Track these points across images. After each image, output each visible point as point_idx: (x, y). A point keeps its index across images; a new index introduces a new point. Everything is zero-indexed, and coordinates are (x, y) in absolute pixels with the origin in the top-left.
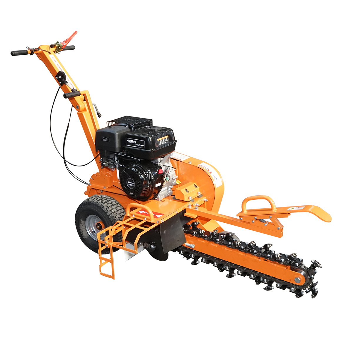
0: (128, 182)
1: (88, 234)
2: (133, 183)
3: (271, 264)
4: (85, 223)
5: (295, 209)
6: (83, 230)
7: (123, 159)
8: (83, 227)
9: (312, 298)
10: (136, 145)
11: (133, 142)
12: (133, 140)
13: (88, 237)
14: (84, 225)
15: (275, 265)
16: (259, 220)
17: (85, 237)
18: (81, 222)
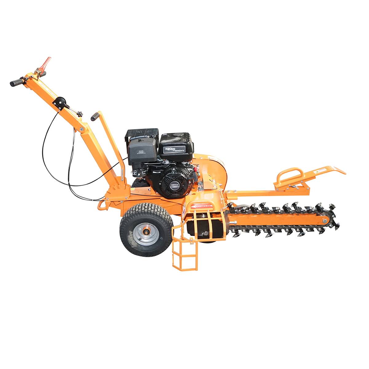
0: (172, 185)
1: (136, 243)
2: (178, 185)
3: (304, 216)
4: (132, 233)
5: (320, 171)
6: (132, 240)
7: (156, 167)
8: (131, 238)
9: (336, 230)
10: (176, 151)
11: (172, 149)
12: (172, 148)
13: (137, 245)
14: (132, 236)
15: (306, 216)
16: (291, 187)
17: (134, 246)
18: (129, 233)
